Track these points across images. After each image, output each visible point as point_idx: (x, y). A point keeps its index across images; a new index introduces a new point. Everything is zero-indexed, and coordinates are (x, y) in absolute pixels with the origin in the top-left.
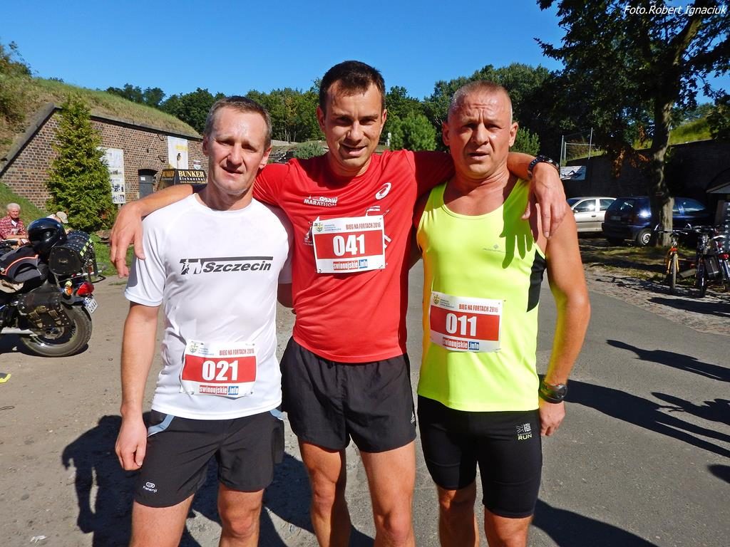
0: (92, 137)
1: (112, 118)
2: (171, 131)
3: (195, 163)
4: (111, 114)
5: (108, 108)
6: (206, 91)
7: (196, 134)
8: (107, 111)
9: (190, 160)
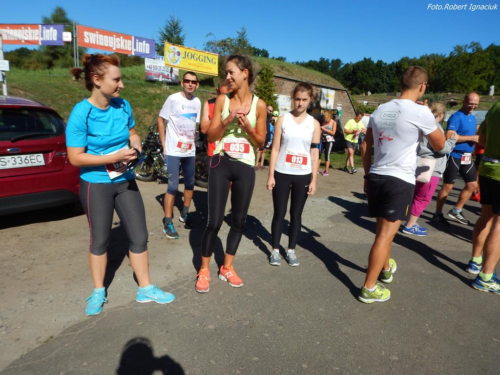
0: (273, 88)
1: (289, 78)
2: (324, 85)
3: (338, 106)
4: (289, 75)
5: (289, 72)
6: (369, 59)
7: (342, 87)
8: (287, 73)
9: (335, 104)
